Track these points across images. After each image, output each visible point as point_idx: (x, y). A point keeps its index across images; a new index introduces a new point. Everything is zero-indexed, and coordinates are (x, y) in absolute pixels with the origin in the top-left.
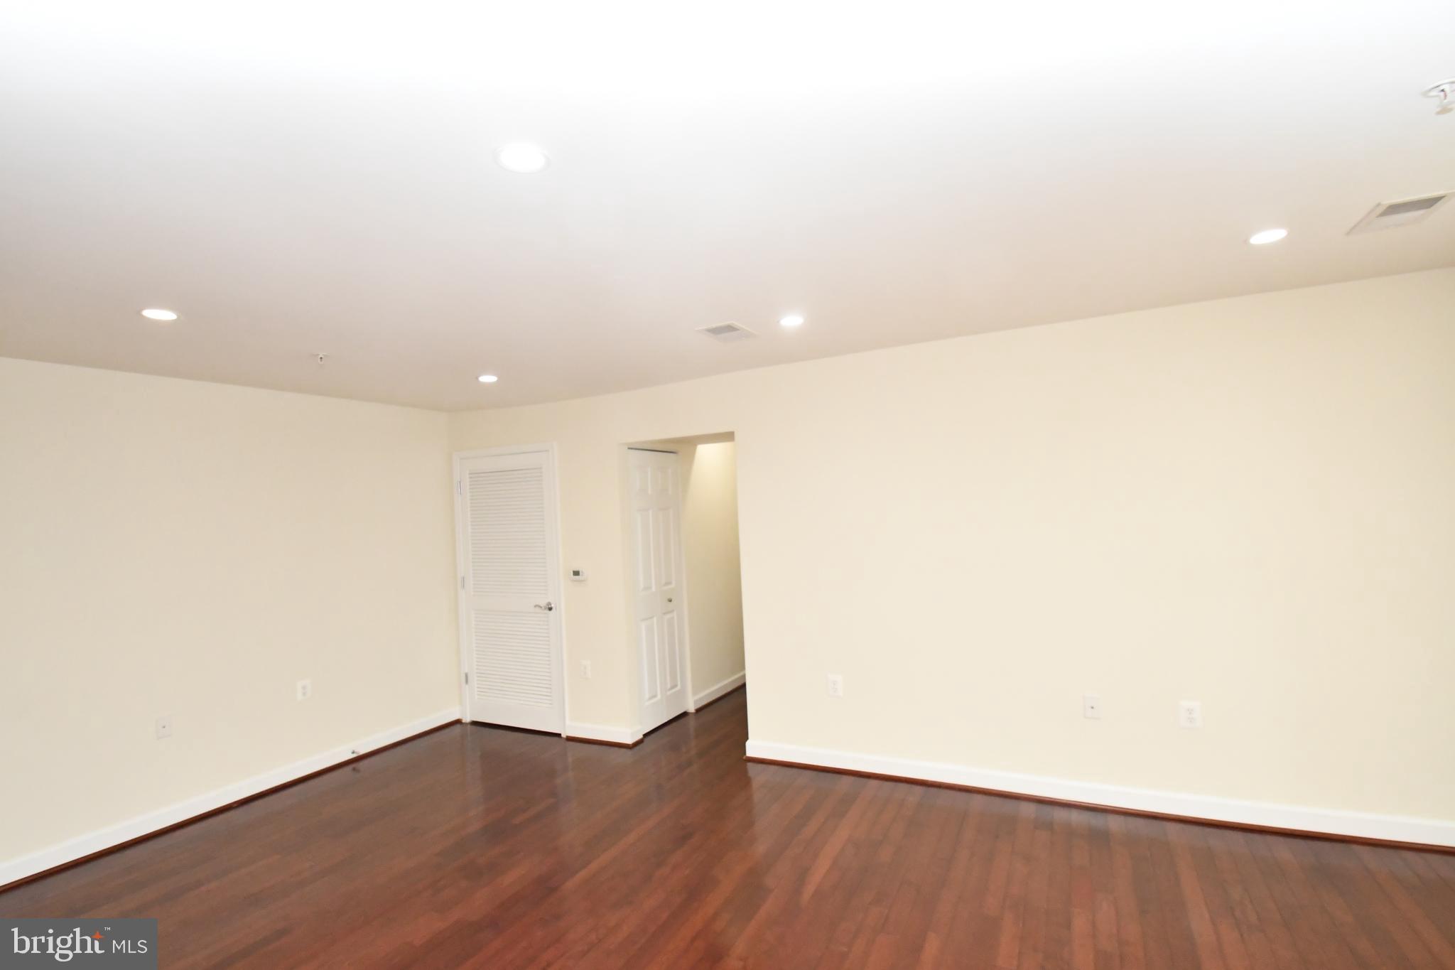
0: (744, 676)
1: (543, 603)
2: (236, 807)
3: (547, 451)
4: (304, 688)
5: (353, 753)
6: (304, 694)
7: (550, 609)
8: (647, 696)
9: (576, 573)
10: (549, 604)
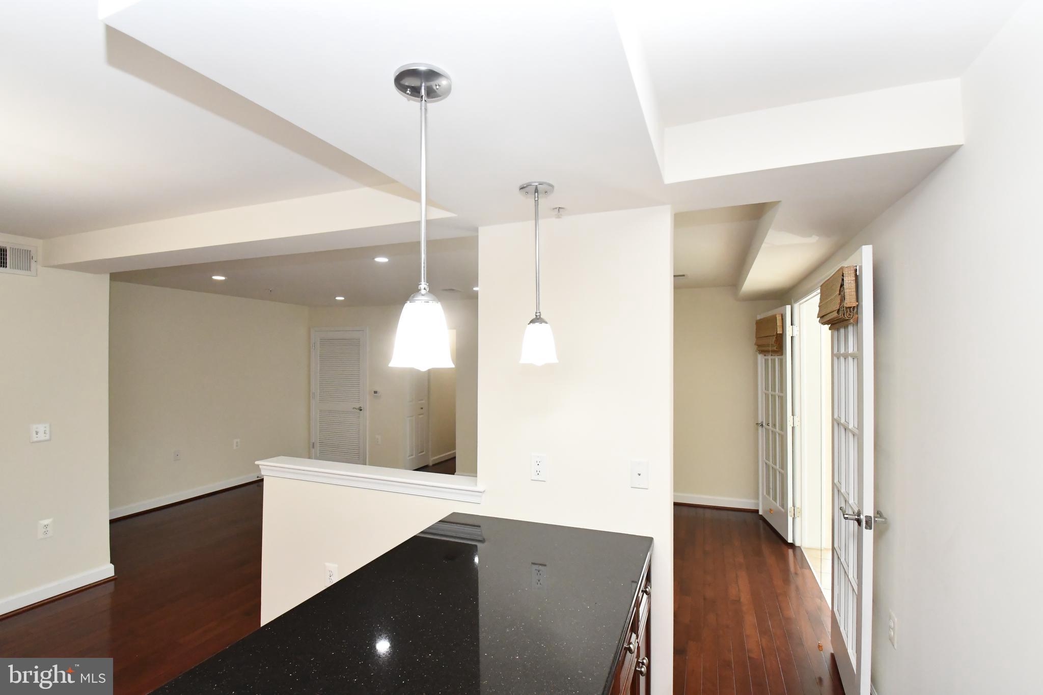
0: (455, 453)
1: (358, 406)
2: (206, 497)
3: (363, 331)
4: (237, 442)
5: (258, 477)
6: (237, 446)
7: (361, 410)
8: (408, 455)
9: (375, 392)
10: (360, 407)
